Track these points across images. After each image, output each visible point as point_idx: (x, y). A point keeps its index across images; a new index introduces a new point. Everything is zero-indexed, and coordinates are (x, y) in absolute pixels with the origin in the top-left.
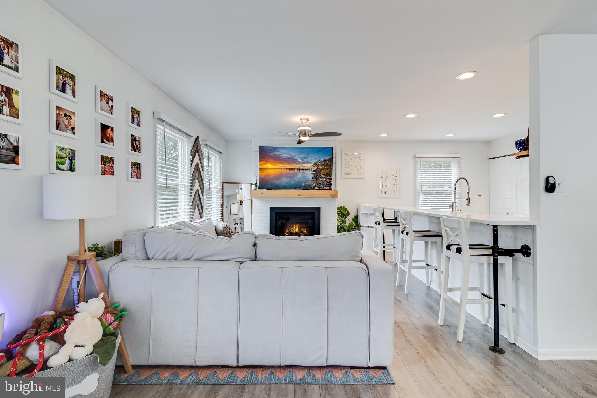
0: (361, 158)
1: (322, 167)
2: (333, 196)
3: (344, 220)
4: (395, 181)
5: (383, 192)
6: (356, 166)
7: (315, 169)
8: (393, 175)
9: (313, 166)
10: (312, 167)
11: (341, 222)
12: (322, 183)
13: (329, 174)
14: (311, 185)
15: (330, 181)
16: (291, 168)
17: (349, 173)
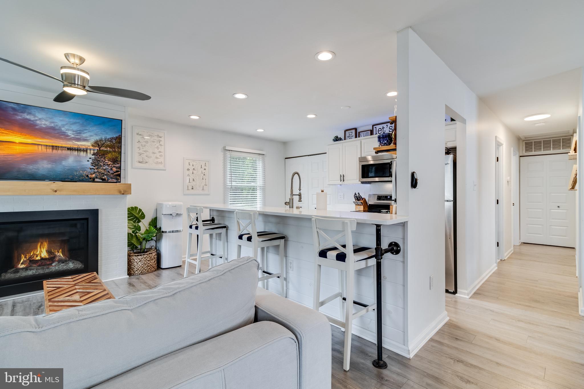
0: (162, 143)
1: (106, 149)
2: (123, 192)
3: (138, 225)
4: (204, 175)
5: (190, 188)
6: (155, 153)
7: (95, 151)
8: (201, 167)
9: (93, 146)
10: (91, 147)
11: (133, 228)
12: (105, 173)
13: (117, 160)
14: (90, 176)
15: (118, 170)
16: (56, 147)
17: (144, 161)
